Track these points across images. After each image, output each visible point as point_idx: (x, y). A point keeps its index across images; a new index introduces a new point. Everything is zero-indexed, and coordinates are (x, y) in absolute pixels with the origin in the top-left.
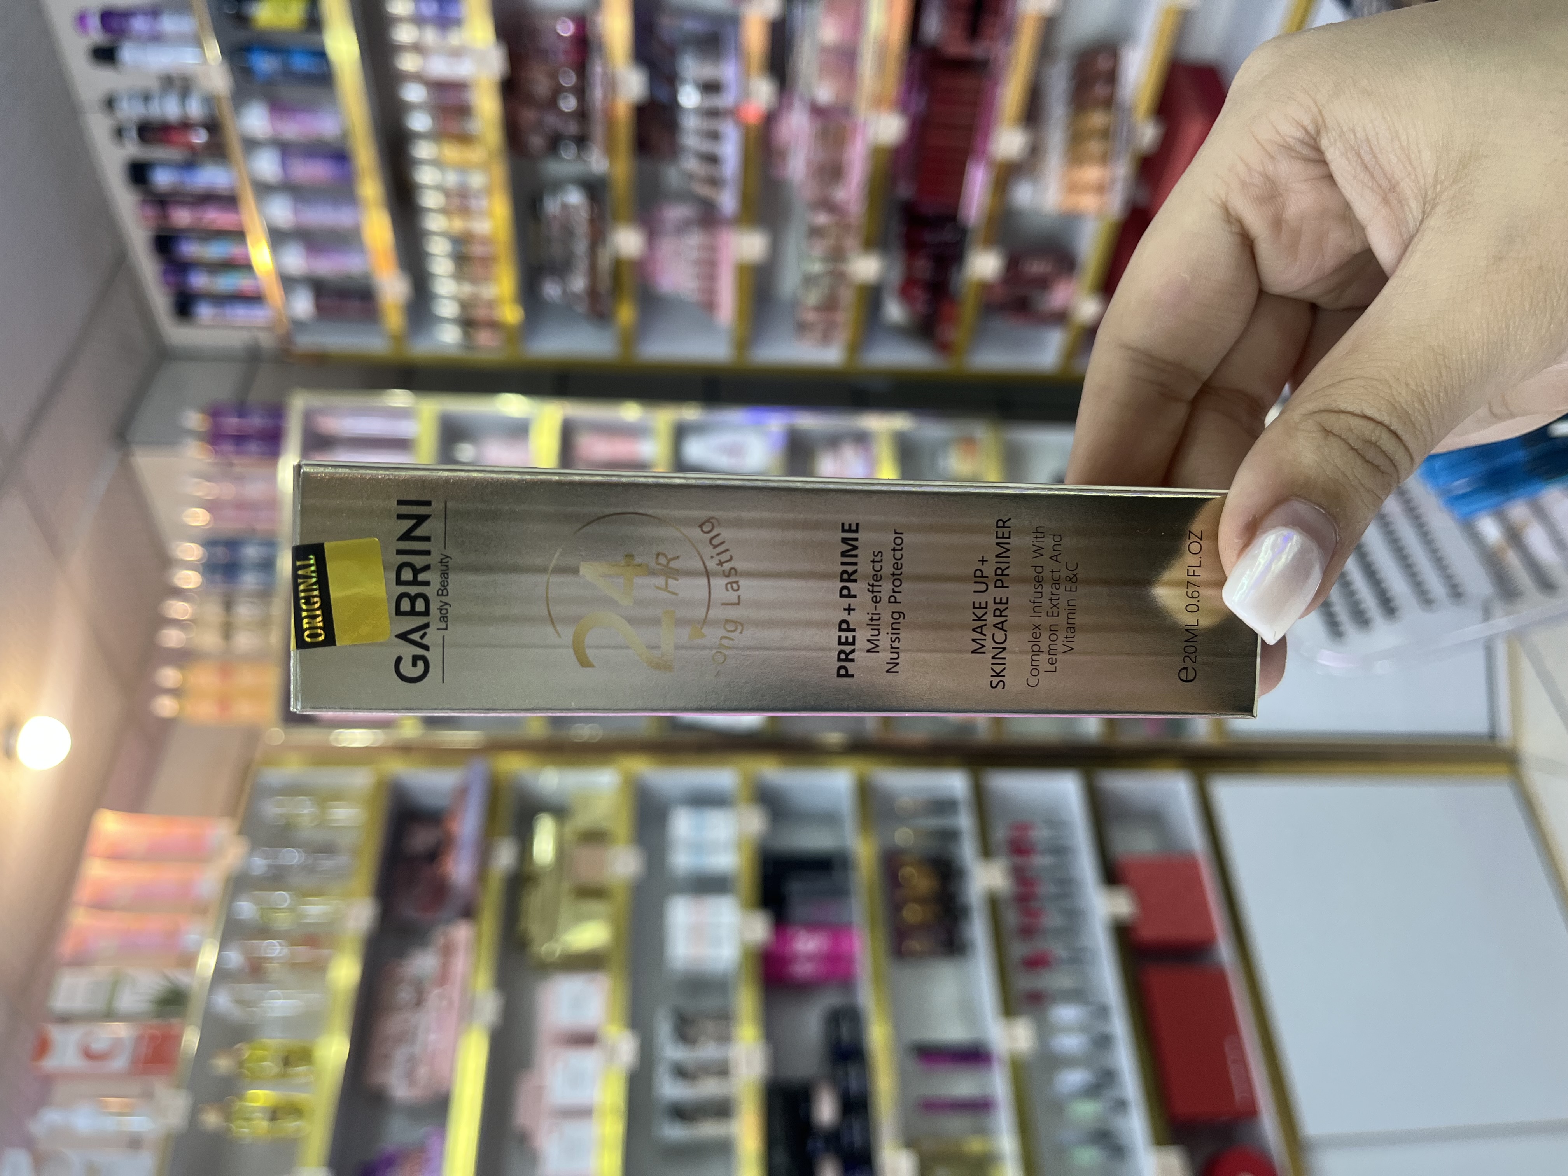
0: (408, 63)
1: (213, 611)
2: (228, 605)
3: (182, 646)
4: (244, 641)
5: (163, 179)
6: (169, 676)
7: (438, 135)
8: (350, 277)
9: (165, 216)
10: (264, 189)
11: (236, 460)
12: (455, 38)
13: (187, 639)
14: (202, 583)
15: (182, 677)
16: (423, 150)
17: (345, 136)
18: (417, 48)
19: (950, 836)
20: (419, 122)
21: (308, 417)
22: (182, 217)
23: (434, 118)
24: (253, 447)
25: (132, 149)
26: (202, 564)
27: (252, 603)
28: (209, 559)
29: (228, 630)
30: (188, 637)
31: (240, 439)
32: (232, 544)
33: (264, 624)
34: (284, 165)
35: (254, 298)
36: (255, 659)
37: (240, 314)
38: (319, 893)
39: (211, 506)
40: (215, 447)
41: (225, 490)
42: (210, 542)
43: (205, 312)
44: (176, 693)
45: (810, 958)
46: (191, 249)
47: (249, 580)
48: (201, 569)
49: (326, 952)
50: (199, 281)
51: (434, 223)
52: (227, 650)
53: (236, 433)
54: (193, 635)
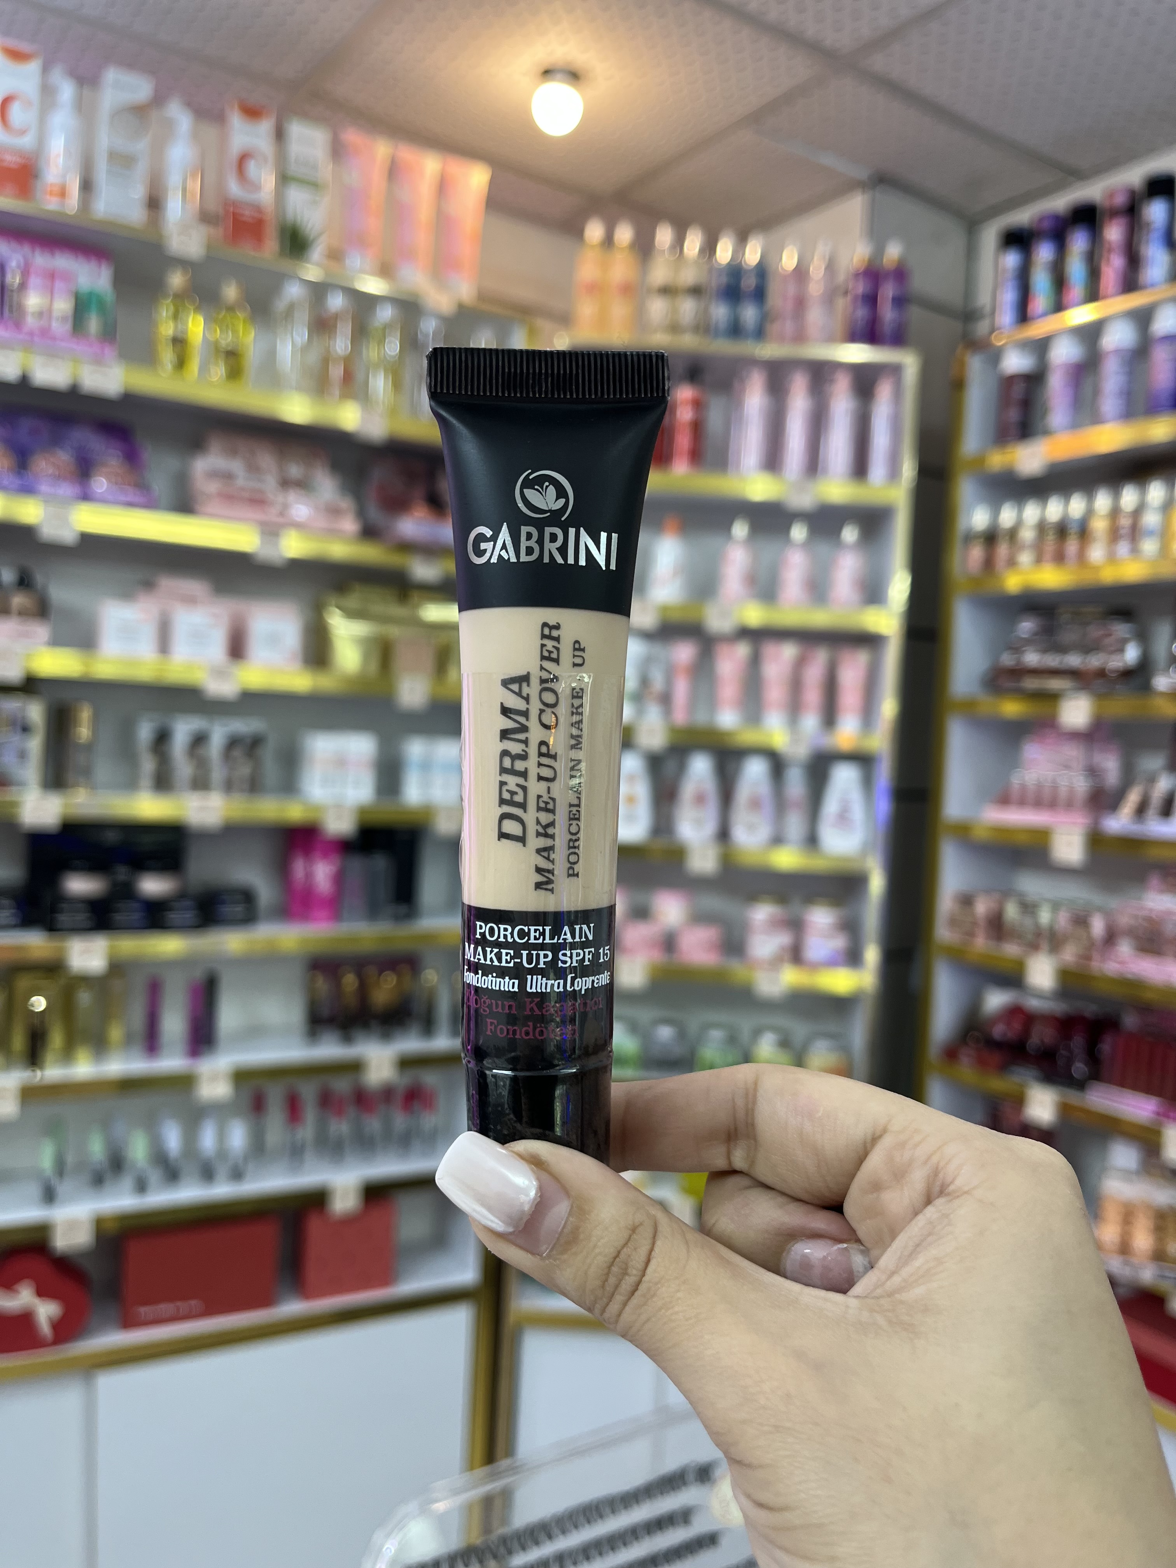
1: (689, 276)
3: (655, 245)
4: (657, 308)
5: (1155, 211)
6: (624, 234)
8: (1045, 412)
9: (1114, 213)
10: (1144, 317)
11: (849, 297)
13: (663, 251)
14: (720, 264)
15: (621, 247)
21: (894, 370)
22: (1114, 233)
24: (862, 313)
26: (740, 263)
27: (697, 314)
28: (746, 271)
29: (667, 291)
30: (665, 251)
31: (871, 300)
32: (760, 294)
33: (674, 328)
34: (1171, 338)
35: (1023, 314)
36: (639, 317)
37: (1009, 296)
38: (397, 385)
39: (800, 273)
40: (864, 272)
41: (816, 287)
42: (762, 271)
43: (1011, 260)
44: (609, 241)
45: (309, 876)
46: (1078, 242)
47: (720, 312)
48: (735, 263)
49: (336, 391)
50: (1044, 253)
51: (1103, 501)
52: (649, 291)
53: (877, 296)
54: (667, 256)
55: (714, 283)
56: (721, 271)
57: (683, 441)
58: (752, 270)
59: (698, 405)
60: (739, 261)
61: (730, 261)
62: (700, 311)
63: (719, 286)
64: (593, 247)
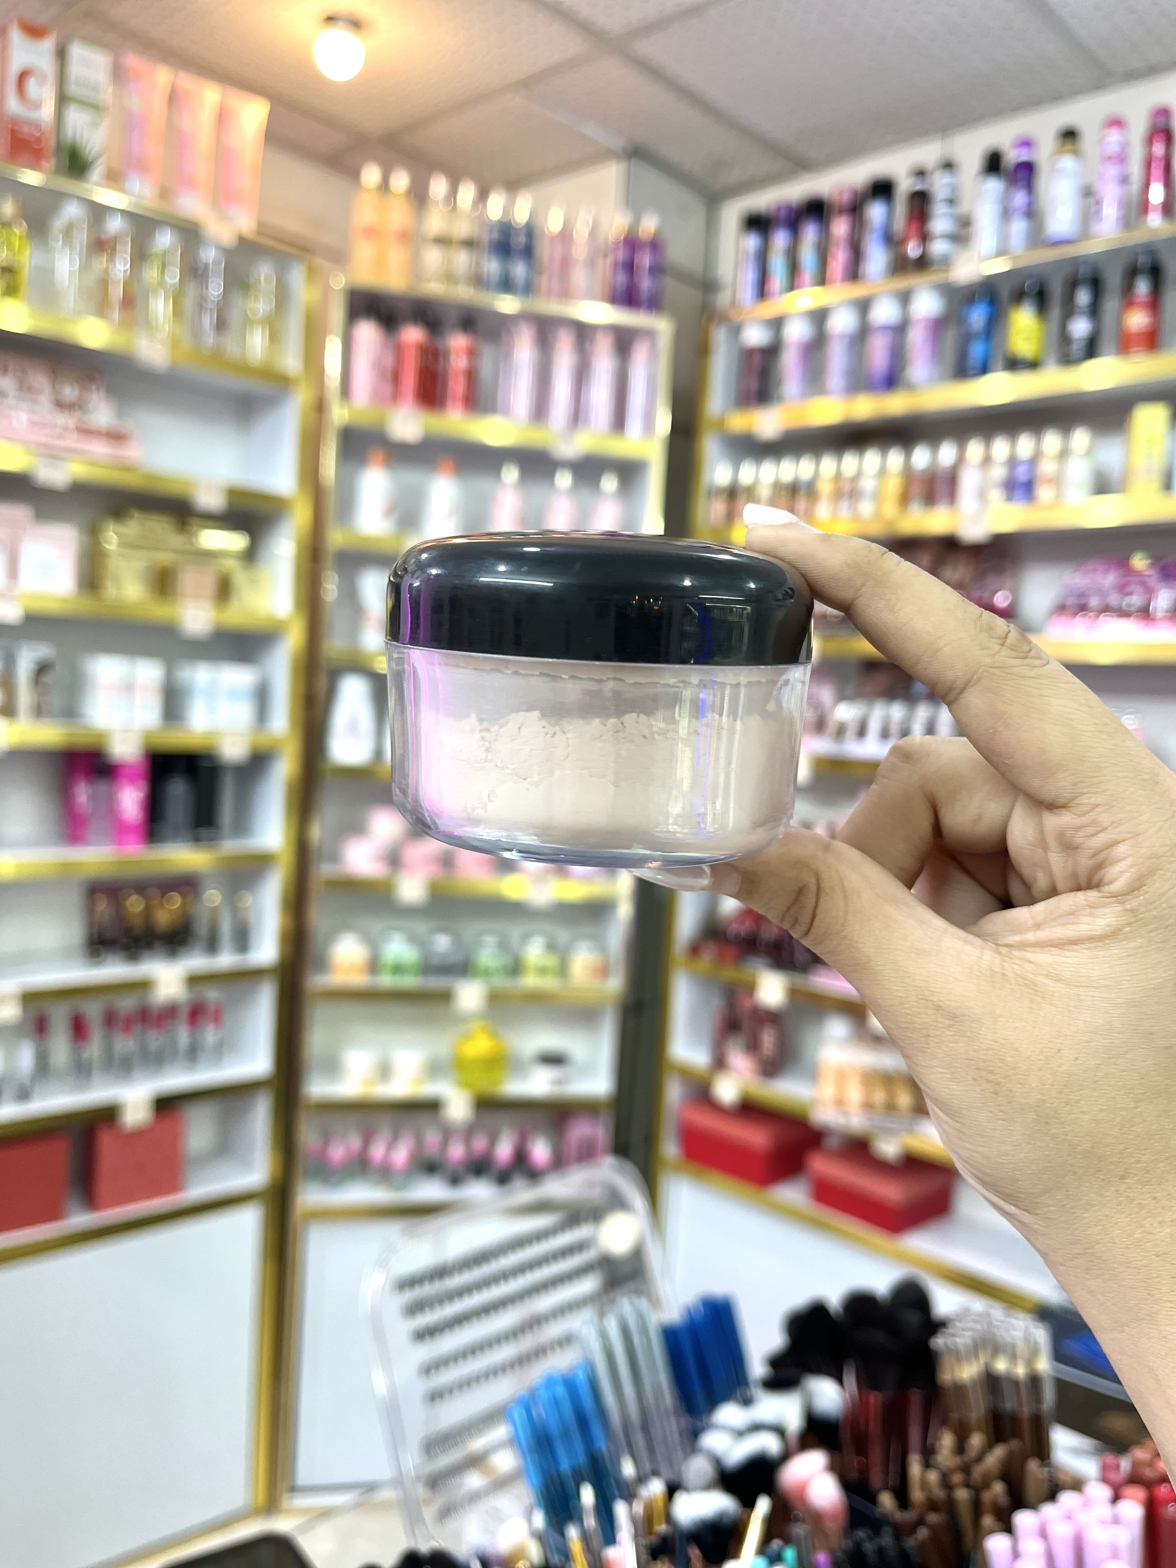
0: (975, 449)
1: (463, 229)
2: (469, 244)
3: (430, 195)
4: (433, 257)
5: (876, 212)
6: (401, 181)
7: (908, 474)
8: (779, 383)
9: (841, 211)
10: (863, 306)
11: (609, 261)
12: (996, 496)
13: (437, 202)
14: (491, 221)
15: (399, 193)
16: (895, 458)
17: (911, 387)
18: (987, 460)
19: (212, 946)
20: (921, 457)
21: (649, 334)
22: (840, 227)
23: (924, 472)
24: (621, 278)
25: (905, 185)
26: (510, 220)
27: (470, 266)
28: (515, 229)
29: (443, 241)
30: (440, 202)
31: (630, 267)
32: (528, 252)
33: (449, 277)
34: (885, 328)
35: (762, 291)
36: (415, 265)
37: (749, 276)
38: (177, 312)
39: (566, 236)
40: (622, 241)
41: (580, 250)
42: (530, 230)
43: (752, 242)
44: (384, 186)
46: (810, 233)
47: (492, 266)
48: (505, 220)
49: (116, 315)
50: (780, 239)
51: (828, 465)
52: (424, 240)
53: (635, 263)
54: (441, 206)
55: (486, 238)
56: (492, 226)
57: (457, 386)
58: (522, 228)
59: (472, 353)
60: (509, 218)
61: (501, 218)
62: (473, 264)
63: (490, 242)
64: (369, 190)
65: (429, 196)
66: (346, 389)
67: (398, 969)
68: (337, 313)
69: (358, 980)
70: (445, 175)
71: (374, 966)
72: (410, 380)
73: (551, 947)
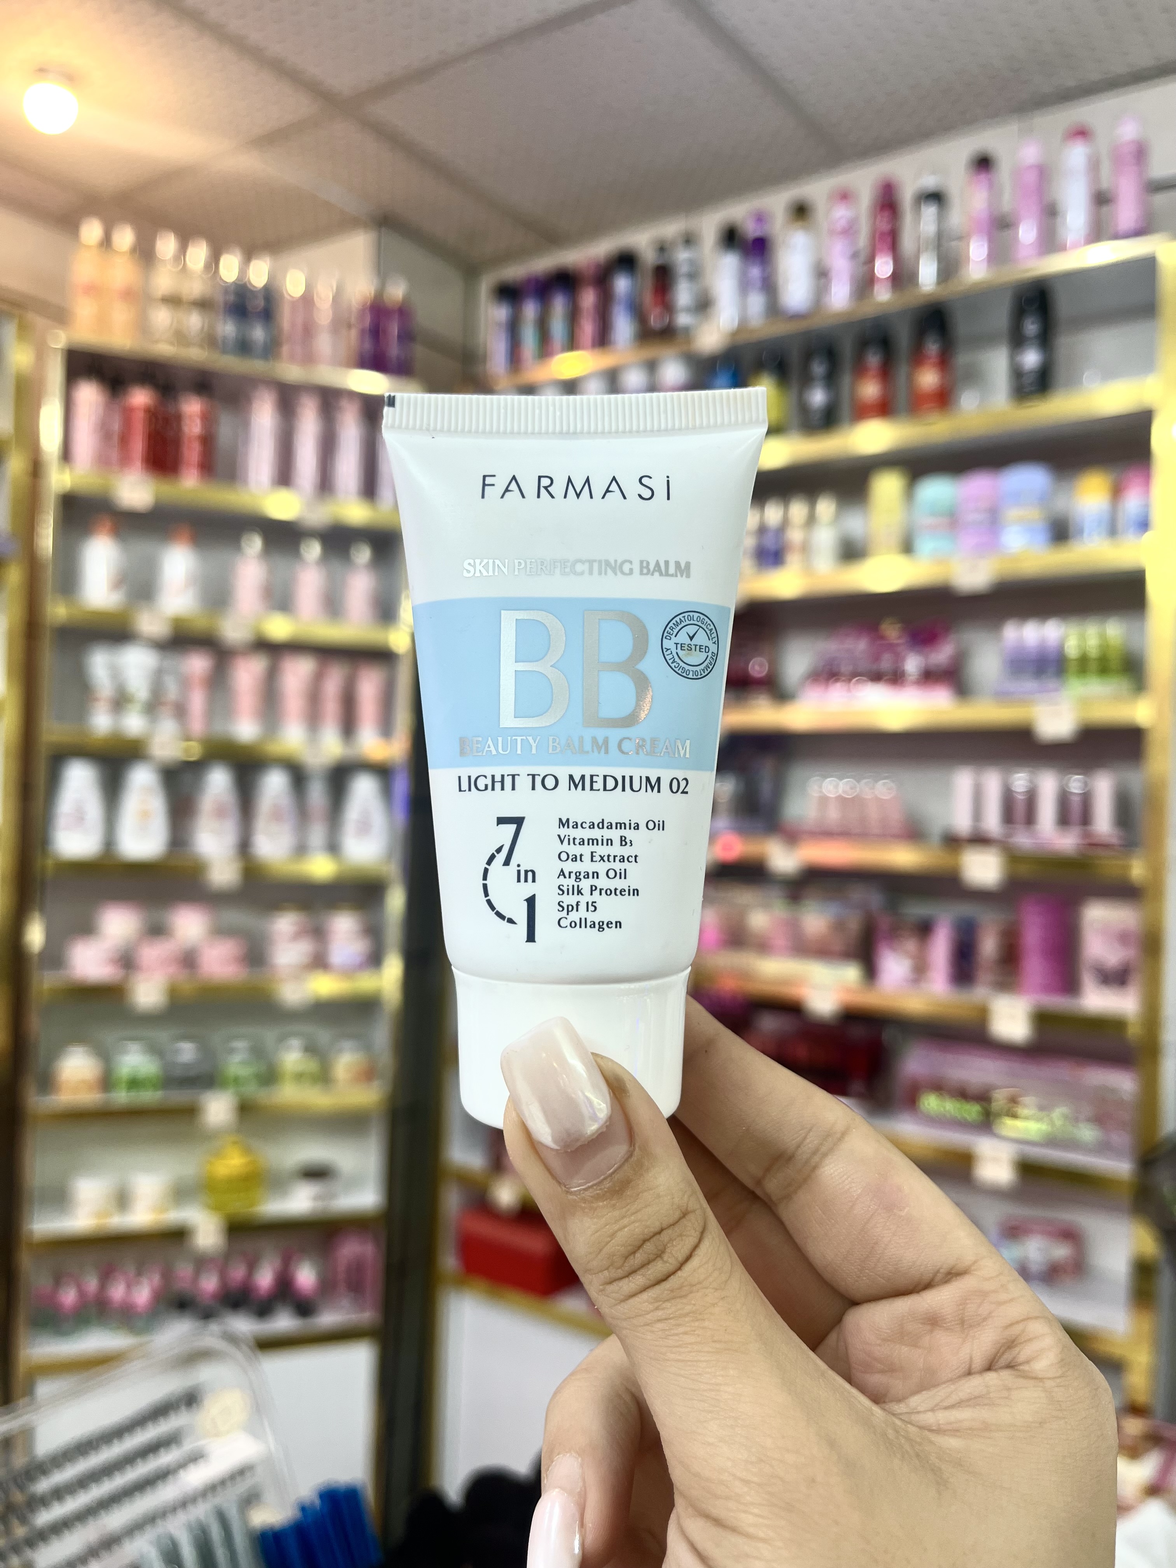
1: (195, 288)
3: (157, 253)
4: (162, 317)
5: (622, 284)
6: (125, 238)
9: (589, 282)
10: (613, 376)
11: (355, 330)
13: (165, 260)
14: (225, 282)
15: (123, 251)
22: (588, 298)
24: (368, 346)
25: (649, 257)
26: (245, 284)
27: (203, 328)
28: (251, 291)
29: (173, 301)
31: (376, 332)
32: (267, 316)
33: (180, 339)
35: (515, 359)
36: (142, 326)
37: (499, 345)
39: (307, 300)
40: (368, 308)
41: (323, 316)
42: (268, 295)
43: (502, 312)
44: (106, 242)
46: (559, 305)
47: (228, 329)
48: (240, 283)
50: (530, 310)
52: (152, 299)
53: (380, 329)
54: (169, 267)
55: (220, 298)
56: (226, 289)
57: (192, 453)
58: (259, 291)
59: (207, 418)
60: (245, 281)
61: (236, 280)
62: (206, 326)
63: (226, 303)
64: (88, 247)
65: (156, 255)
66: (66, 454)
67: (134, 1083)
68: (55, 373)
69: (89, 1098)
70: (174, 233)
71: (107, 1082)
72: (138, 446)
73: (311, 1049)
